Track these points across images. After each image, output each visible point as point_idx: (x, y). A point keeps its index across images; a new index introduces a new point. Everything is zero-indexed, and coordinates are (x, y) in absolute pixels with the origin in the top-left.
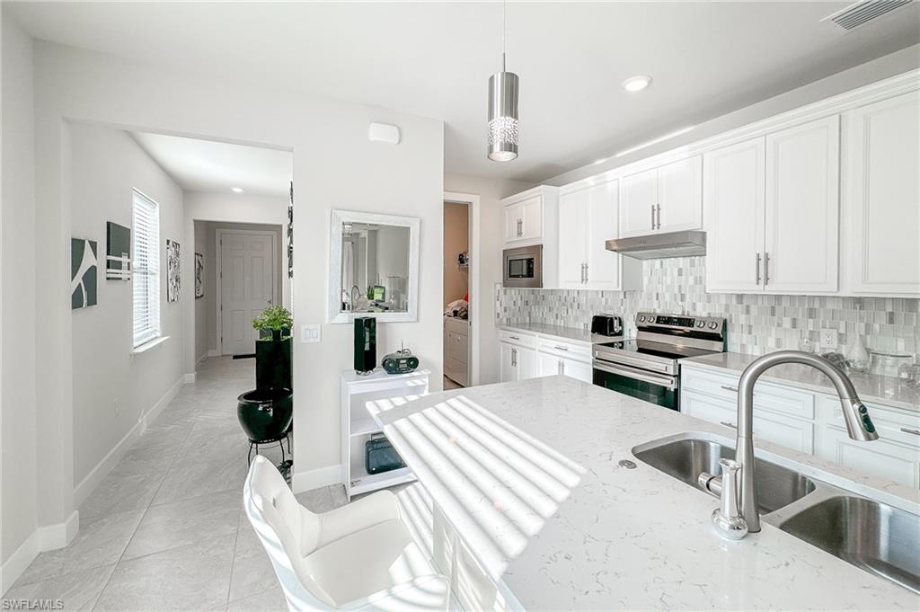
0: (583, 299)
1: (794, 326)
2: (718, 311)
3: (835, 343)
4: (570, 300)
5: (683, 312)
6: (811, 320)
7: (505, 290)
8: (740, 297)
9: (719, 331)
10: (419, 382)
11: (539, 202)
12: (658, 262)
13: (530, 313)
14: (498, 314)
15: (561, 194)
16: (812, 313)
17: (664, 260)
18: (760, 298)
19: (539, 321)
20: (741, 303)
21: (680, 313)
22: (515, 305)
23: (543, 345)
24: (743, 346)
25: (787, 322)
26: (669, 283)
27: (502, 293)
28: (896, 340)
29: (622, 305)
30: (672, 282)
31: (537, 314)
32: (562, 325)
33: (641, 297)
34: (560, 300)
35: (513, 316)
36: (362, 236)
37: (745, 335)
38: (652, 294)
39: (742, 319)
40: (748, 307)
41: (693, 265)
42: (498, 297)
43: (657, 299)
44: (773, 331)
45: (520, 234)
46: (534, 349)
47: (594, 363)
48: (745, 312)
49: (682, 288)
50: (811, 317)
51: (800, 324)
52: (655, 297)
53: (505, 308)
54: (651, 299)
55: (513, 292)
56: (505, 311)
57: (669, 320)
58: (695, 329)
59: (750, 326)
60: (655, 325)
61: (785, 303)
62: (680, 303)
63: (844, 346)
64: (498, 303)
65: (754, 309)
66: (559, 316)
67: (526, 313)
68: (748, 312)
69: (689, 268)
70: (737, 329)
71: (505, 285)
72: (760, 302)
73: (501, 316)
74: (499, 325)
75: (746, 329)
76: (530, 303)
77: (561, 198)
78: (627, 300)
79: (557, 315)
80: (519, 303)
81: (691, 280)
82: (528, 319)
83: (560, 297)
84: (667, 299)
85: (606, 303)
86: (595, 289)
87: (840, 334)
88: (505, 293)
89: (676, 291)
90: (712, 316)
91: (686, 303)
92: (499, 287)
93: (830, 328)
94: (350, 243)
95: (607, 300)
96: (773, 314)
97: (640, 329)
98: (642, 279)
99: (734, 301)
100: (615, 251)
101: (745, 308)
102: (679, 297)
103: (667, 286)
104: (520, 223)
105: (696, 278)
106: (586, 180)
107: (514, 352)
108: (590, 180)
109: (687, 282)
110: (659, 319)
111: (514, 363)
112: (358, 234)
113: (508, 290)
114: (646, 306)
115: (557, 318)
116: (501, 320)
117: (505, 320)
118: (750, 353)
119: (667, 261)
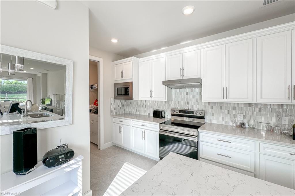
0: (148, 104)
1: (228, 113)
2: (201, 108)
3: (242, 119)
4: (142, 104)
5: (189, 108)
6: (234, 111)
7: (115, 101)
8: (209, 103)
9: (203, 115)
10: (75, 166)
11: (131, 64)
12: (178, 90)
13: (125, 109)
14: (112, 111)
15: (140, 62)
16: (234, 109)
17: (181, 89)
18: (216, 103)
19: (128, 112)
20: (210, 105)
21: (188, 109)
22: (119, 107)
23: (134, 124)
24: (210, 120)
25: (226, 112)
26: (183, 98)
27: (113, 101)
28: (262, 117)
29: (164, 106)
30: (184, 97)
31: (128, 110)
32: (139, 114)
33: (172, 103)
34: (138, 104)
35: (118, 111)
36: (38, 76)
37: (211, 116)
38: (176, 102)
39: (210, 111)
40: (212, 106)
41: (192, 91)
42: (112, 104)
43: (178, 103)
44: (221, 115)
45: (122, 77)
46: (130, 126)
47: (160, 131)
48: (211, 108)
49: (188, 100)
50: (234, 110)
51: (230, 112)
52: (177, 103)
53: (115, 108)
54: (176, 103)
55: (118, 101)
56: (115, 109)
57: (184, 112)
58: (195, 115)
59: (213, 113)
60: (178, 113)
61: (225, 105)
62: (187, 105)
63: (245, 119)
64: (112, 106)
65: (214, 107)
66: (137, 110)
67: (123, 110)
68: (212, 108)
69: (190, 92)
70: (208, 114)
71: (115, 99)
72: (216, 105)
73: (113, 112)
74: (112, 116)
75: (212, 114)
76: (125, 105)
77: (139, 63)
78: (166, 104)
79: (136, 110)
80: (120, 106)
81: (191, 97)
82: (124, 112)
83: (138, 103)
84: (182, 104)
85: (158, 105)
86: (153, 100)
87: (244, 115)
88: (115, 102)
89: (186, 101)
90: (199, 109)
91: (189, 105)
92: (112, 99)
93: (240, 113)
94: (31, 79)
95: (158, 104)
96: (221, 109)
97: (173, 115)
98: (172, 96)
99: (207, 104)
100: (165, 85)
101: (211, 107)
102: (187, 103)
103: (182, 99)
104: (122, 72)
105: (193, 96)
106: (151, 56)
107: (120, 127)
108: (153, 57)
109: (190, 97)
110: (180, 111)
111: (120, 132)
112: (35, 75)
113: (116, 100)
114: (174, 106)
115: (136, 111)
116: (113, 113)
117: (115, 114)
118: (213, 123)
119: (182, 90)
